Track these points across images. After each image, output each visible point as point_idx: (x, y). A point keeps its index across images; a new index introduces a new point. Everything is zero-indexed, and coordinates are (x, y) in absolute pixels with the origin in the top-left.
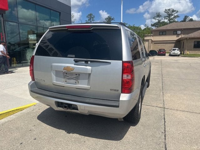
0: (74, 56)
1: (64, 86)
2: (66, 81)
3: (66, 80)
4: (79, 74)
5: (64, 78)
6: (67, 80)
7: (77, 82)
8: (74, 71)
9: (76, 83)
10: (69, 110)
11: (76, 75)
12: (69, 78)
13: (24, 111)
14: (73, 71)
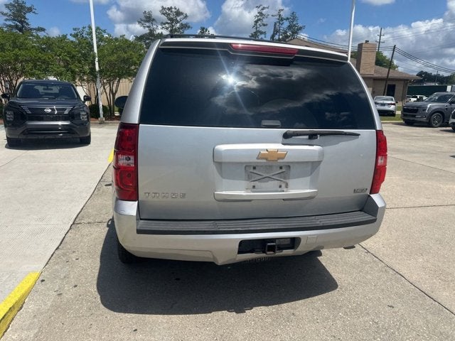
0: (278, 123)
1: (250, 201)
2: (254, 187)
3: (253, 184)
4: (289, 167)
5: (249, 178)
6: (257, 184)
7: (283, 185)
8: (285, 160)
9: (280, 187)
10: (278, 254)
11: (281, 168)
12: (260, 177)
13: (30, 307)
14: (283, 158)
